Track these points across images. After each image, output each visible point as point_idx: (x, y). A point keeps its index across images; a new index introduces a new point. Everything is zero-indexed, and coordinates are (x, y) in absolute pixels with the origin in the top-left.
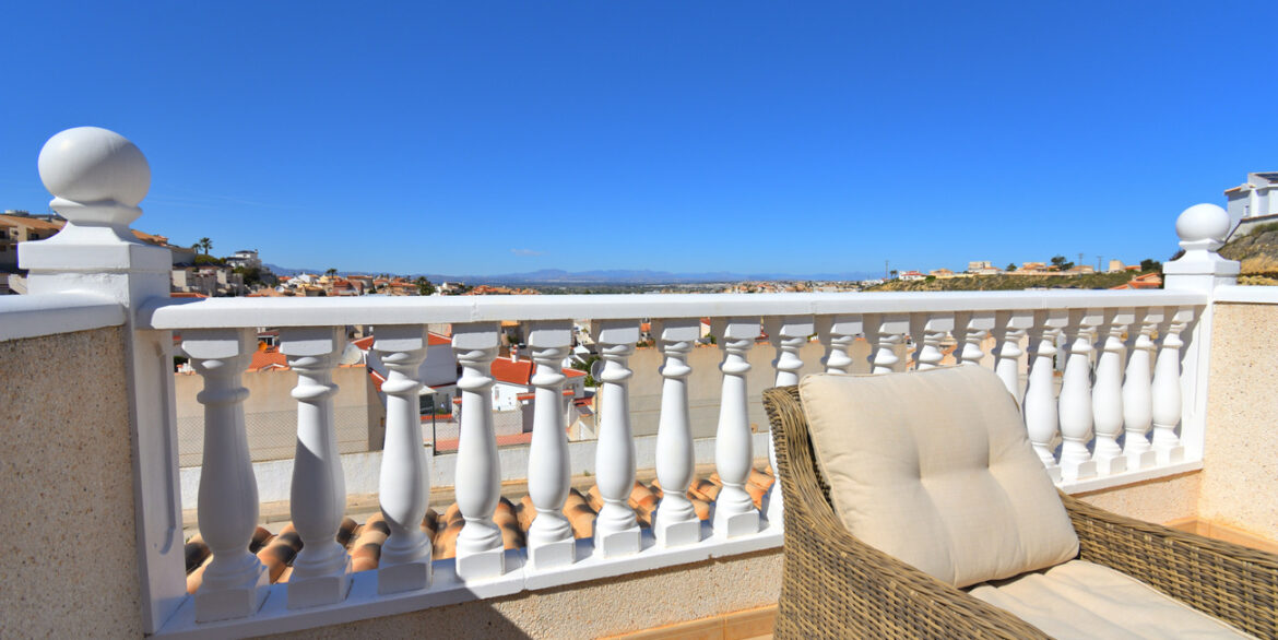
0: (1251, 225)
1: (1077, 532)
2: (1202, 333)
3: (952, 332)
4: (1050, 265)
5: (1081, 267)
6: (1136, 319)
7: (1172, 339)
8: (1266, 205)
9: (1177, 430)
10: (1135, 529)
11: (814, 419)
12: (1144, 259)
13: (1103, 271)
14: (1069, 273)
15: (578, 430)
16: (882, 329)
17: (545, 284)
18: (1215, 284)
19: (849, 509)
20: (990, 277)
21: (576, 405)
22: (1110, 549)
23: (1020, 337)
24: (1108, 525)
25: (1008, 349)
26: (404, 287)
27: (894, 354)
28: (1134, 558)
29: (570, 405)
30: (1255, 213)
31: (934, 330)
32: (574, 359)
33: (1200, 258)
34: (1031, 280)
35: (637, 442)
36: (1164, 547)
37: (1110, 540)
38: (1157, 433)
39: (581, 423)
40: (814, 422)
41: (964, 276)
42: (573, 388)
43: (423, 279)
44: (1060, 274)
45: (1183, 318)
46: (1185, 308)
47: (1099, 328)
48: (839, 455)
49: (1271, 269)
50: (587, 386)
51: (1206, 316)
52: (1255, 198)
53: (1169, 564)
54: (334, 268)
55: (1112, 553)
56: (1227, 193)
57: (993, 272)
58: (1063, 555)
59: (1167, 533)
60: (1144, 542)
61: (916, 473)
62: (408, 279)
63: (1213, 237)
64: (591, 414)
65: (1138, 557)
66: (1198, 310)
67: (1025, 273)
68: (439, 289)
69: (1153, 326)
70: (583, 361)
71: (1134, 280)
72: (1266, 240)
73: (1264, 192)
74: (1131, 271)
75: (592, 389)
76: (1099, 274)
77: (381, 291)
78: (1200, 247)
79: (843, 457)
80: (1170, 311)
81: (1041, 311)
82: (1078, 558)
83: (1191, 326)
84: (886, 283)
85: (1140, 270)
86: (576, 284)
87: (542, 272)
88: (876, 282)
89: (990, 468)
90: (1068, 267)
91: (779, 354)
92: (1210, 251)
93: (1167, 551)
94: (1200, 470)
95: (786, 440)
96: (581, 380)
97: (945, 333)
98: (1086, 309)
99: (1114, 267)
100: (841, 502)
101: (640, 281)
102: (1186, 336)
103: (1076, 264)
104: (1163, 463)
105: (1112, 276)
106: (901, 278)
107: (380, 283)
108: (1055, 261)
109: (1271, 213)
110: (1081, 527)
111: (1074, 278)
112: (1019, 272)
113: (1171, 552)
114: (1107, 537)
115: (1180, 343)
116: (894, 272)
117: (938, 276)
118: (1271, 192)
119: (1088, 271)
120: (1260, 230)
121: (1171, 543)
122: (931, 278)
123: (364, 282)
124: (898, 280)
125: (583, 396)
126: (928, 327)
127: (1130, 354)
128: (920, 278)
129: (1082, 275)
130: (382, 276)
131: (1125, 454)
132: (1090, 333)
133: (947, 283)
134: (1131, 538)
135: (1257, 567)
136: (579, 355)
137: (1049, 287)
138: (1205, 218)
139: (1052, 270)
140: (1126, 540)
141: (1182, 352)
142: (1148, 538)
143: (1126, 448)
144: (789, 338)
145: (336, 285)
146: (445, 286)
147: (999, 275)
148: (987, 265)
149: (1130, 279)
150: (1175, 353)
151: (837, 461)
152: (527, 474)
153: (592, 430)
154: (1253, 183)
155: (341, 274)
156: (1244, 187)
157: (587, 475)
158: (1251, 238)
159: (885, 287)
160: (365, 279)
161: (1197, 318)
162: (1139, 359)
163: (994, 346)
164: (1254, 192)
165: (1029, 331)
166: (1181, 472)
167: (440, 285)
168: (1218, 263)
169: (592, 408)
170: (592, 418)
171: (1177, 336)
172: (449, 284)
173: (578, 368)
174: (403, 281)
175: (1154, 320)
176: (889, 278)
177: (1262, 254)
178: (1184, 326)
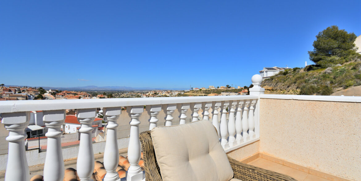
0: (264, 79)
1: (233, 169)
2: (258, 106)
3: (202, 108)
4: (226, 87)
5: (232, 88)
6: (244, 103)
7: (252, 108)
8: (267, 75)
9: (254, 130)
10: (247, 168)
11: (155, 144)
12: (245, 86)
13: (237, 88)
14: (230, 89)
15: (98, 138)
16: (182, 108)
17: (90, 90)
18: (260, 94)
19: (166, 176)
20: (214, 90)
21: (99, 129)
22: (241, 174)
23: (218, 108)
24: (240, 167)
25: (215, 112)
26: (33, 91)
27: (186, 115)
28: (247, 177)
29: (97, 130)
30: (265, 76)
31: (197, 108)
32: (99, 115)
33: (256, 87)
34: (222, 90)
35: (118, 141)
36: (255, 173)
37: (241, 171)
38: (249, 131)
39: (100, 136)
40: (155, 145)
41: (208, 89)
42: (98, 124)
43: (41, 88)
44: (228, 90)
45: (254, 102)
46: (254, 100)
47: (236, 105)
48: (163, 156)
49: (268, 89)
50: (103, 123)
51: (258, 101)
52: (265, 73)
53: (256, 178)
54: (3, 84)
55: (242, 175)
56: (260, 72)
57: (214, 89)
58: (230, 177)
59: (255, 169)
60: (250, 172)
61: (188, 160)
62: (35, 88)
63: (259, 82)
64: (103, 133)
65: (248, 176)
66: (257, 100)
67: (221, 89)
68: (48, 92)
69: (248, 104)
70: (102, 115)
71: (243, 91)
72: (267, 82)
73: (266, 72)
74: (242, 89)
75: (104, 124)
76: (236, 89)
77: (23, 92)
78: (256, 85)
79: (164, 157)
80: (251, 100)
81: (223, 101)
82: (233, 178)
83: (256, 104)
84: (190, 91)
85: (244, 88)
86: (101, 90)
87: (88, 86)
88: (188, 90)
89: (210, 153)
90: (230, 87)
91: (151, 117)
92: (259, 86)
93: (255, 174)
94: (259, 140)
95: (145, 152)
96: (101, 122)
97: (199, 108)
98: (233, 101)
99: (239, 88)
100: (163, 174)
101: (122, 90)
102: (254, 107)
103: (231, 87)
104: (251, 140)
105: (238, 90)
106: (194, 90)
107: (23, 89)
108: (227, 86)
109: (268, 76)
110: (234, 168)
111: (231, 90)
112: (220, 88)
113: (256, 175)
114: (240, 170)
115: (253, 108)
116: (192, 88)
117: (202, 89)
118: (268, 72)
119: (234, 88)
120: (266, 80)
121: (256, 172)
122: (201, 90)
123: (16, 89)
124: (193, 90)
125: (101, 126)
126: (195, 107)
127: (243, 111)
128: (198, 90)
129: (233, 89)
130: (24, 87)
131: (243, 138)
132: (234, 107)
133: (204, 91)
134: (246, 171)
135: (278, 179)
136: (101, 113)
137: (226, 92)
138: (257, 78)
139: (227, 88)
140: (245, 171)
141: (254, 110)
142: (251, 170)
143: (243, 136)
144: (153, 112)
145: (4, 90)
146: (50, 91)
147: (216, 89)
148: (213, 87)
149: (242, 90)
150: (253, 111)
151: (162, 158)
152: (77, 155)
153: (103, 138)
154: (265, 70)
155: (6, 86)
156: (263, 71)
157: (100, 153)
158: (264, 82)
159: (190, 92)
160: (16, 88)
161: (257, 102)
162: (245, 113)
163: (212, 111)
164: (265, 72)
165: (220, 107)
166: (255, 141)
167: (48, 90)
168: (261, 89)
169: (103, 131)
170: (103, 134)
171: (253, 107)
172: (52, 90)
173: (100, 118)
174: (33, 89)
175: (248, 103)
176: (191, 89)
177: (267, 85)
178: (254, 104)
